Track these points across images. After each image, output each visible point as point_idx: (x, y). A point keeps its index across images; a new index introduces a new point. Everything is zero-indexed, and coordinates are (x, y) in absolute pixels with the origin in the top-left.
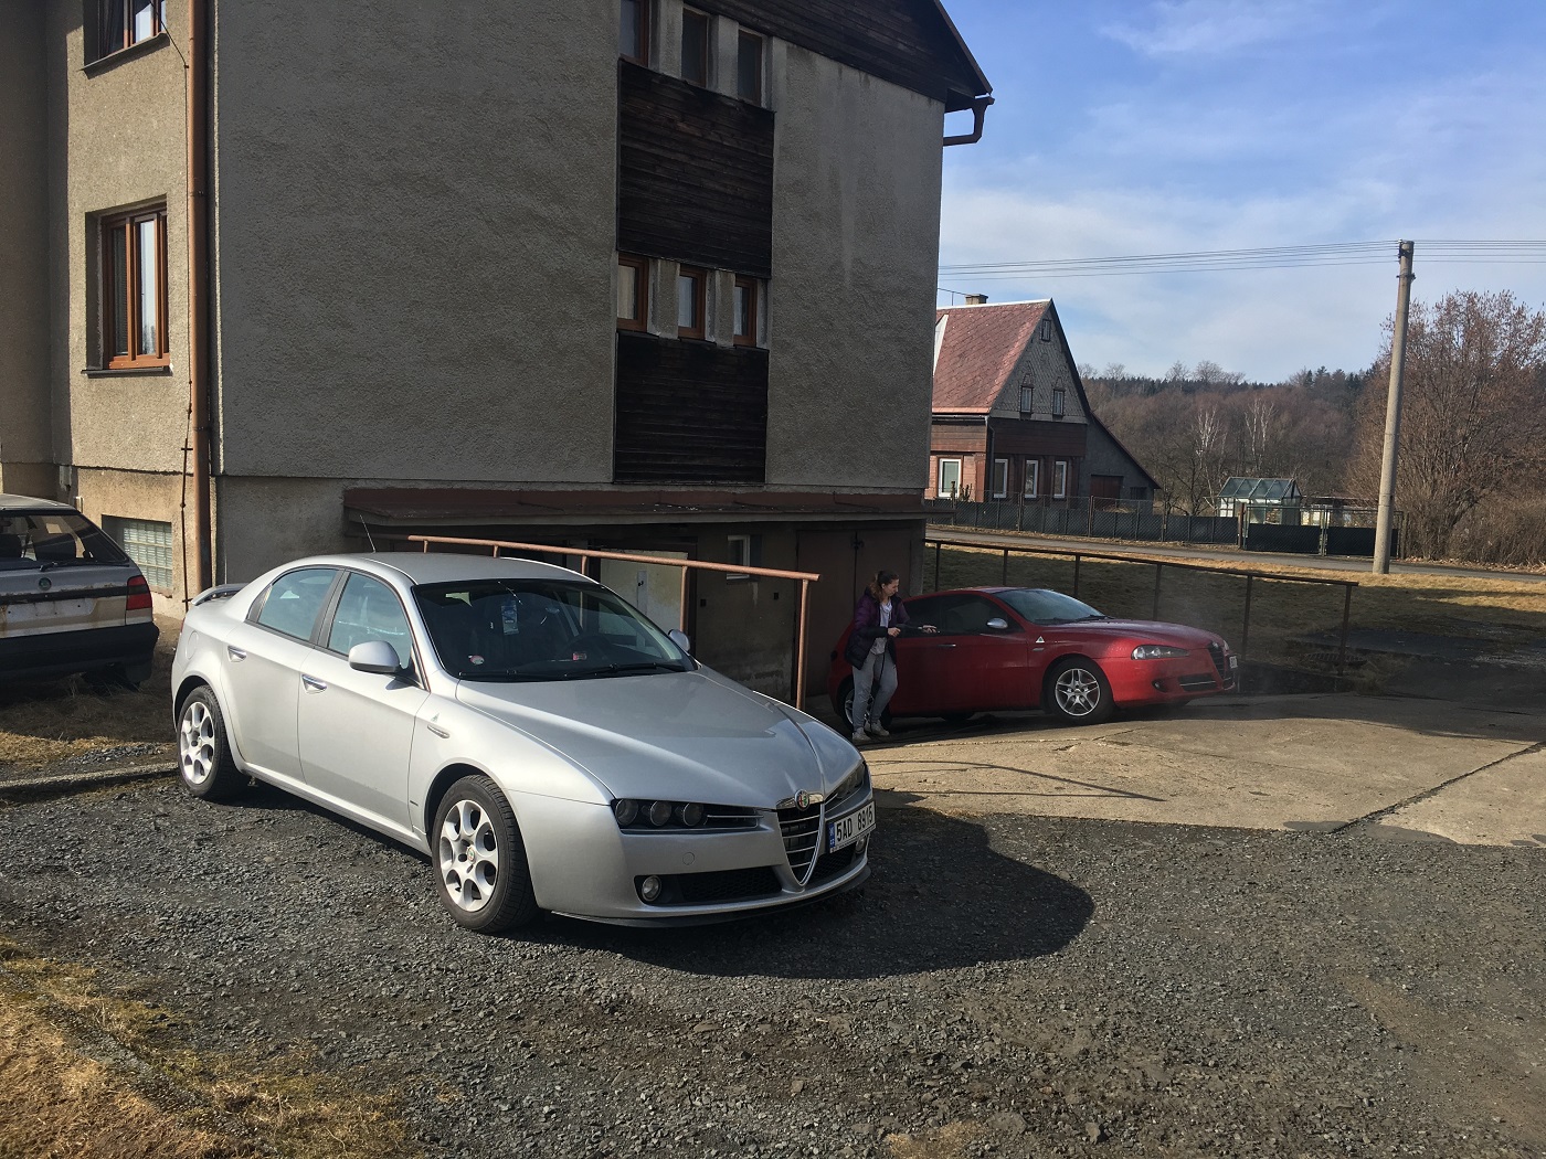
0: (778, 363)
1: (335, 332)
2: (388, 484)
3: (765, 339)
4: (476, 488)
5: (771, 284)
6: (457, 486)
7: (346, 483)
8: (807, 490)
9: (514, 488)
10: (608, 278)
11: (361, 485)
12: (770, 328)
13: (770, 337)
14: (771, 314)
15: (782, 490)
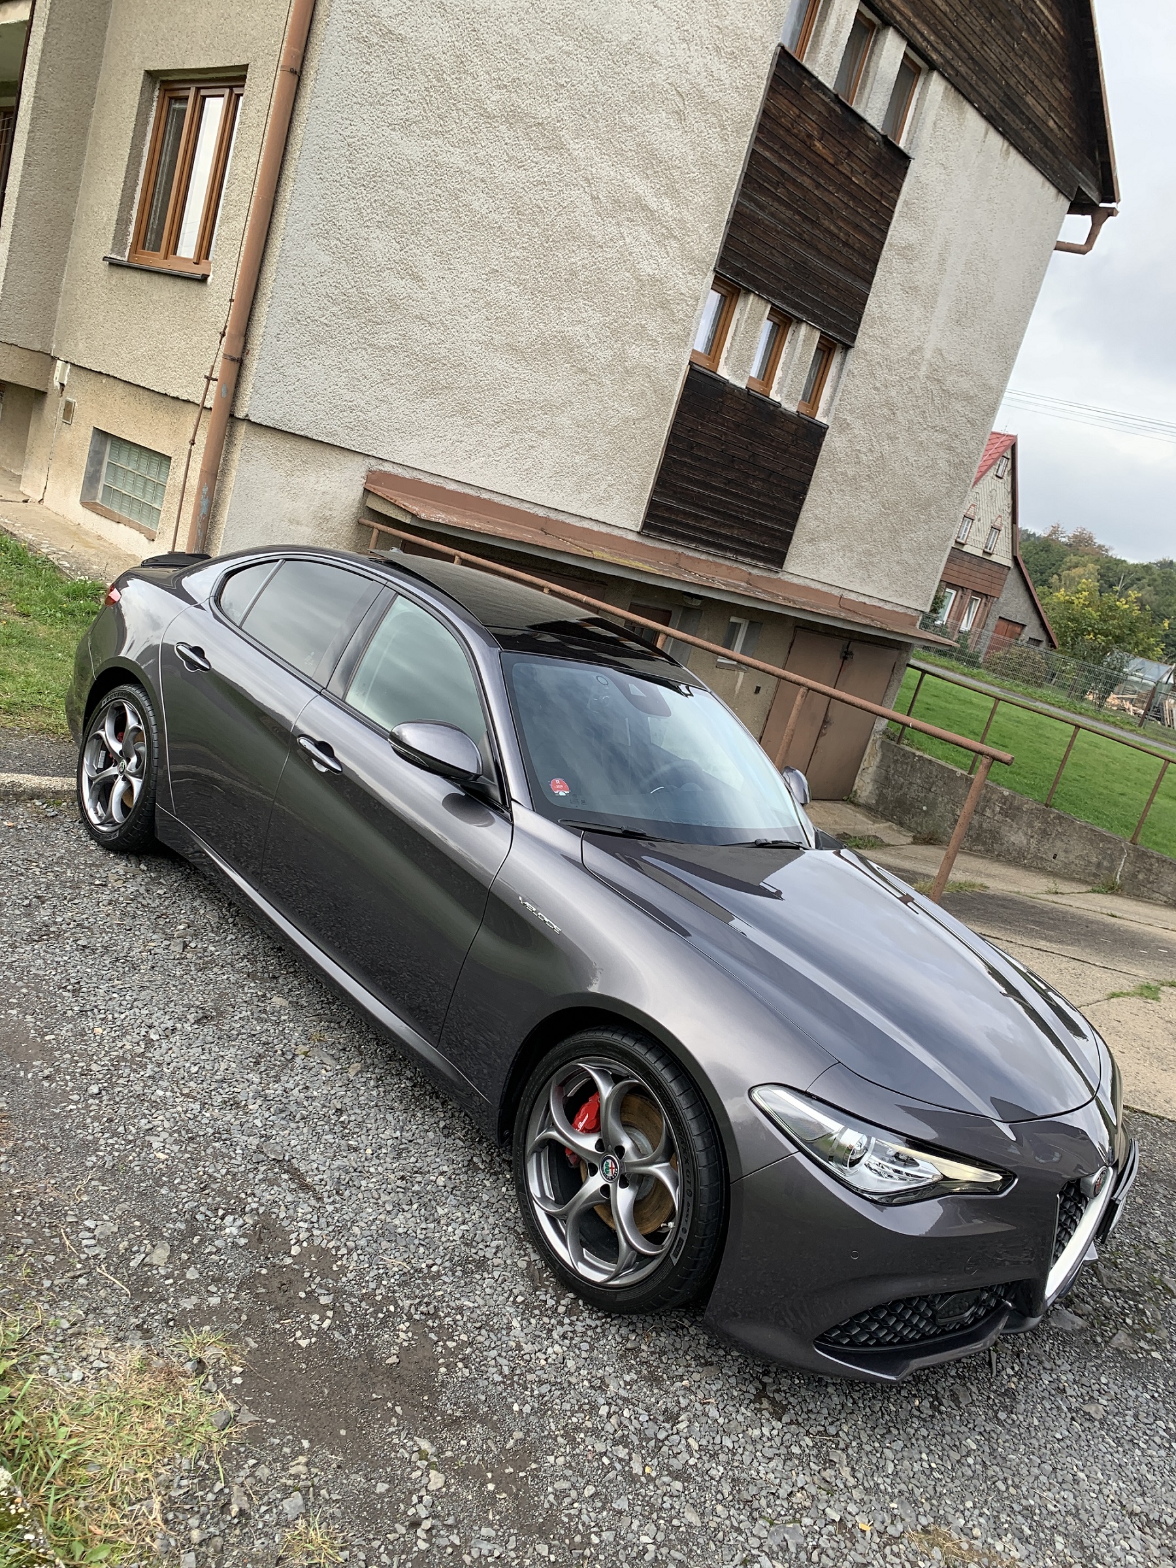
0: (832, 443)
1: (403, 283)
2: (415, 474)
3: (827, 413)
4: (503, 503)
5: (851, 353)
6: (485, 496)
7: (373, 461)
8: (818, 586)
9: (541, 512)
10: (697, 300)
11: (387, 468)
12: (836, 402)
13: (833, 411)
14: (841, 387)
15: (795, 580)
